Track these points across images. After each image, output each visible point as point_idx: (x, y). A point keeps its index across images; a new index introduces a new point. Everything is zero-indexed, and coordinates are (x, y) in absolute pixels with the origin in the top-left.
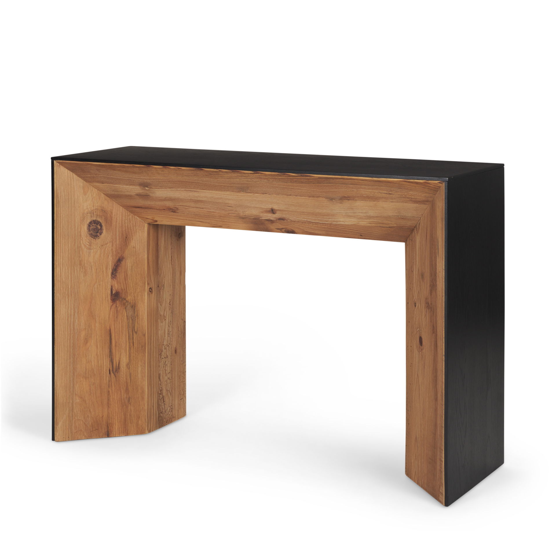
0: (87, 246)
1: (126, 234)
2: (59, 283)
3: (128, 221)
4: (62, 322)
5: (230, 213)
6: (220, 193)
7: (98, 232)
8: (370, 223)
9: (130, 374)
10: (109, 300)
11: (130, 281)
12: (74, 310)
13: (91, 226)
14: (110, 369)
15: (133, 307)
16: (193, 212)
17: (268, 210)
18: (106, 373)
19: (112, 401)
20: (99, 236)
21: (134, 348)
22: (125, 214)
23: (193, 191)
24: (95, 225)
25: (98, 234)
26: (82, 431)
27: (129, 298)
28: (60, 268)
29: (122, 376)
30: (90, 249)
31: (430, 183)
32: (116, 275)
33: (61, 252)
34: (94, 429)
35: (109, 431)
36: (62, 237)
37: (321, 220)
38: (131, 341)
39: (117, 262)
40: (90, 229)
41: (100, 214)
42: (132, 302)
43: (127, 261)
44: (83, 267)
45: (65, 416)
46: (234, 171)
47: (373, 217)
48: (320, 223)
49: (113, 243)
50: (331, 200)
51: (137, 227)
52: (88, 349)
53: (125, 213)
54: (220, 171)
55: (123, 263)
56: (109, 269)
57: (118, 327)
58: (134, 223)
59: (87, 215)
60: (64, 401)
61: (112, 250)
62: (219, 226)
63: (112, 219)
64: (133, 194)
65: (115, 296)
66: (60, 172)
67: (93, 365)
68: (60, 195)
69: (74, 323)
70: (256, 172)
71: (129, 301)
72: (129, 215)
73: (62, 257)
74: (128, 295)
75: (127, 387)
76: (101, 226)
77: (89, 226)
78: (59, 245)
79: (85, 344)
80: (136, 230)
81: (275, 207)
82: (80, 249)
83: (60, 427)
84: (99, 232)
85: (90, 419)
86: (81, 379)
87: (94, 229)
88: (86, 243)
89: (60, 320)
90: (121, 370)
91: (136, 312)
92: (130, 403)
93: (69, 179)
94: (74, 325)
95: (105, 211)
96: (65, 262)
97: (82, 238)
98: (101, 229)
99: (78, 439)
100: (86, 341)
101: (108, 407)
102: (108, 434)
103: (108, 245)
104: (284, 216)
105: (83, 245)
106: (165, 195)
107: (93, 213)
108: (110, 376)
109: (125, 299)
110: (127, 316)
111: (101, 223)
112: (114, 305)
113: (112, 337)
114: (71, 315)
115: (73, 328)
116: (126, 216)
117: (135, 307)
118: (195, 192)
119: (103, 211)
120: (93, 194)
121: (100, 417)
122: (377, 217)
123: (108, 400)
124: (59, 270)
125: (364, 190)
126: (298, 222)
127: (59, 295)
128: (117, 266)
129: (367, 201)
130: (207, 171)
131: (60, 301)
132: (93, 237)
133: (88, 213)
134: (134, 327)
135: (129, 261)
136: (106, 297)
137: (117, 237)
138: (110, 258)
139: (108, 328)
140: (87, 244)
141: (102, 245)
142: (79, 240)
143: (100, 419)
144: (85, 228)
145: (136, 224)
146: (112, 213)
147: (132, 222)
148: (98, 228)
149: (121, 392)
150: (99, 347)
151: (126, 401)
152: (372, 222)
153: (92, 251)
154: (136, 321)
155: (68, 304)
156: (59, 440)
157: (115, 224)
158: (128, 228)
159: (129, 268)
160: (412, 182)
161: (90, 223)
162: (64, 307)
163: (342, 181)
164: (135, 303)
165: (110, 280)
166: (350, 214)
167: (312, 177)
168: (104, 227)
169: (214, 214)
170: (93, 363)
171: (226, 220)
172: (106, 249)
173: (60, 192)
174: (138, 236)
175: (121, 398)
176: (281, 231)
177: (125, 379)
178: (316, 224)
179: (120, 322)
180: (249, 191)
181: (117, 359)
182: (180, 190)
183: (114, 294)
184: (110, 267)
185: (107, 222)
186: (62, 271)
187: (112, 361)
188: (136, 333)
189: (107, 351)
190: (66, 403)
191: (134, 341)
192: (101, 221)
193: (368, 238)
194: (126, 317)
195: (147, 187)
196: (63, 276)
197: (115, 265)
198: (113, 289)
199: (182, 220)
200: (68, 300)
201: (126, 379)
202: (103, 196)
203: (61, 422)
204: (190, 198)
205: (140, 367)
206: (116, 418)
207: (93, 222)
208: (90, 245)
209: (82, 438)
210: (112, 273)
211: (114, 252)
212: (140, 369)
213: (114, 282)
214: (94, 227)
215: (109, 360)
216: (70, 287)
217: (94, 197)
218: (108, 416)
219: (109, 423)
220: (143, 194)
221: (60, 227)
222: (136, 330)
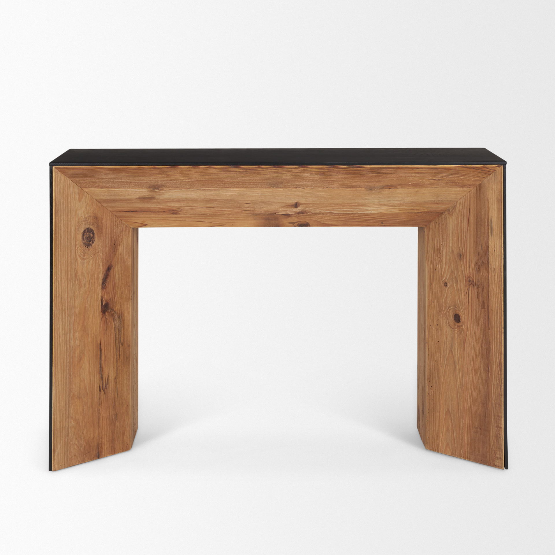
0: (82, 256)
1: (114, 241)
2: (57, 298)
3: (116, 227)
4: (60, 340)
5: (243, 211)
6: (246, 190)
7: (90, 241)
8: (399, 210)
9: (117, 388)
10: (100, 312)
11: (117, 291)
12: (70, 327)
13: (85, 234)
14: (101, 386)
15: (120, 317)
16: (199, 212)
17: (292, 204)
18: (96, 390)
19: (102, 420)
20: (91, 245)
21: (121, 360)
22: (114, 220)
23: (213, 190)
24: (88, 233)
25: (91, 243)
26: (76, 456)
27: (117, 308)
28: (58, 282)
29: (110, 392)
30: (84, 259)
31: (488, 167)
32: (106, 285)
33: (59, 265)
34: (87, 452)
35: (99, 452)
36: (60, 248)
37: (346, 211)
38: (118, 353)
39: (107, 271)
40: (84, 238)
41: (93, 221)
42: (119, 312)
43: (115, 269)
44: (77, 280)
45: (61, 442)
46: (277, 166)
47: (407, 204)
48: (344, 214)
49: (103, 251)
50: (371, 190)
51: (123, 232)
52: (82, 367)
53: (114, 218)
54: (260, 167)
55: (111, 271)
56: (100, 279)
57: (107, 340)
58: (121, 229)
59: (82, 223)
60: (61, 426)
61: (102, 258)
62: (221, 225)
63: (103, 226)
64: (133, 197)
65: (106, 308)
66: (58, 178)
67: (86, 383)
68: (58, 204)
69: (70, 341)
70: (301, 166)
71: (117, 312)
72: (117, 220)
73: (59, 271)
74: (116, 305)
75: (114, 403)
76: (93, 234)
77: (83, 235)
78: (57, 258)
79: (79, 362)
80: (123, 236)
81: (301, 201)
82: (75, 260)
83: (57, 455)
84: (92, 240)
85: (83, 441)
86: (76, 400)
87: (87, 238)
88: (80, 253)
89: (58, 338)
90: (110, 386)
91: (122, 322)
92: (117, 420)
93: (66, 185)
94: (70, 343)
95: (97, 218)
96: (62, 275)
97: (77, 248)
98: (93, 237)
99: (73, 465)
100: (80, 359)
101: (99, 425)
102: (99, 456)
103: (99, 254)
104: (307, 209)
105: (78, 255)
106: (174, 196)
107: (87, 221)
108: (100, 393)
109: (113, 310)
110: (114, 327)
111: (93, 231)
112: (104, 317)
113: (102, 351)
114: (67, 332)
115: (69, 346)
116: (115, 222)
117: (121, 317)
118: (215, 191)
119: (96, 218)
120: (86, 200)
121: (92, 439)
122: (410, 204)
123: (99, 419)
124: (57, 284)
125: (413, 178)
126: (319, 214)
127: (57, 312)
128: (106, 275)
129: (410, 188)
130: (245, 168)
131: (58, 318)
132: (87, 246)
133: (82, 222)
134: (120, 339)
135: (117, 269)
136: (97, 309)
137: (107, 244)
138: (101, 267)
139: (99, 342)
140: (82, 255)
141: (94, 255)
142: (75, 250)
143: (92, 440)
144: (80, 236)
145: (122, 229)
146: (102, 219)
147: (119, 227)
148: (91, 236)
149: (109, 409)
150: (91, 363)
151: (114, 417)
152: (402, 209)
153: (86, 261)
154: (122, 331)
155: (65, 321)
156: (56, 469)
157: (105, 230)
158: (116, 234)
159: (116, 276)
160: (469, 168)
161: (84, 231)
162: (61, 325)
163: (394, 170)
164: (121, 313)
165: (100, 291)
166: (383, 203)
167: (364, 168)
168: (96, 235)
169: (224, 213)
170: (86, 381)
171: (233, 218)
172: (98, 258)
173: (58, 200)
174: (124, 242)
175: (109, 415)
176: (294, 224)
177: (112, 394)
178: (339, 215)
179: (109, 335)
180: (281, 186)
181: (107, 374)
182: (198, 190)
183: (104, 306)
184: (101, 277)
185: (98, 229)
186: (59, 286)
187: (101, 378)
188: (122, 345)
189: (98, 366)
190: (62, 428)
191: (121, 353)
192: (93, 229)
193: (388, 224)
194: (113, 329)
195: (157, 189)
196: (61, 291)
197: (105, 274)
198: (103, 299)
199: (179, 222)
200: (65, 316)
201: (114, 394)
202: (95, 202)
203: (58, 449)
204: (204, 198)
205: (125, 380)
206: (105, 437)
207: (86, 231)
208: (84, 255)
209: (76, 464)
210: (103, 284)
211: (104, 260)
212: (125, 381)
213: (103, 292)
214: (88, 236)
215: (99, 377)
216: (66, 302)
217: (88, 203)
218: (98, 437)
219: (99, 443)
220: (147, 197)
221: (59, 238)
222: (122, 342)
